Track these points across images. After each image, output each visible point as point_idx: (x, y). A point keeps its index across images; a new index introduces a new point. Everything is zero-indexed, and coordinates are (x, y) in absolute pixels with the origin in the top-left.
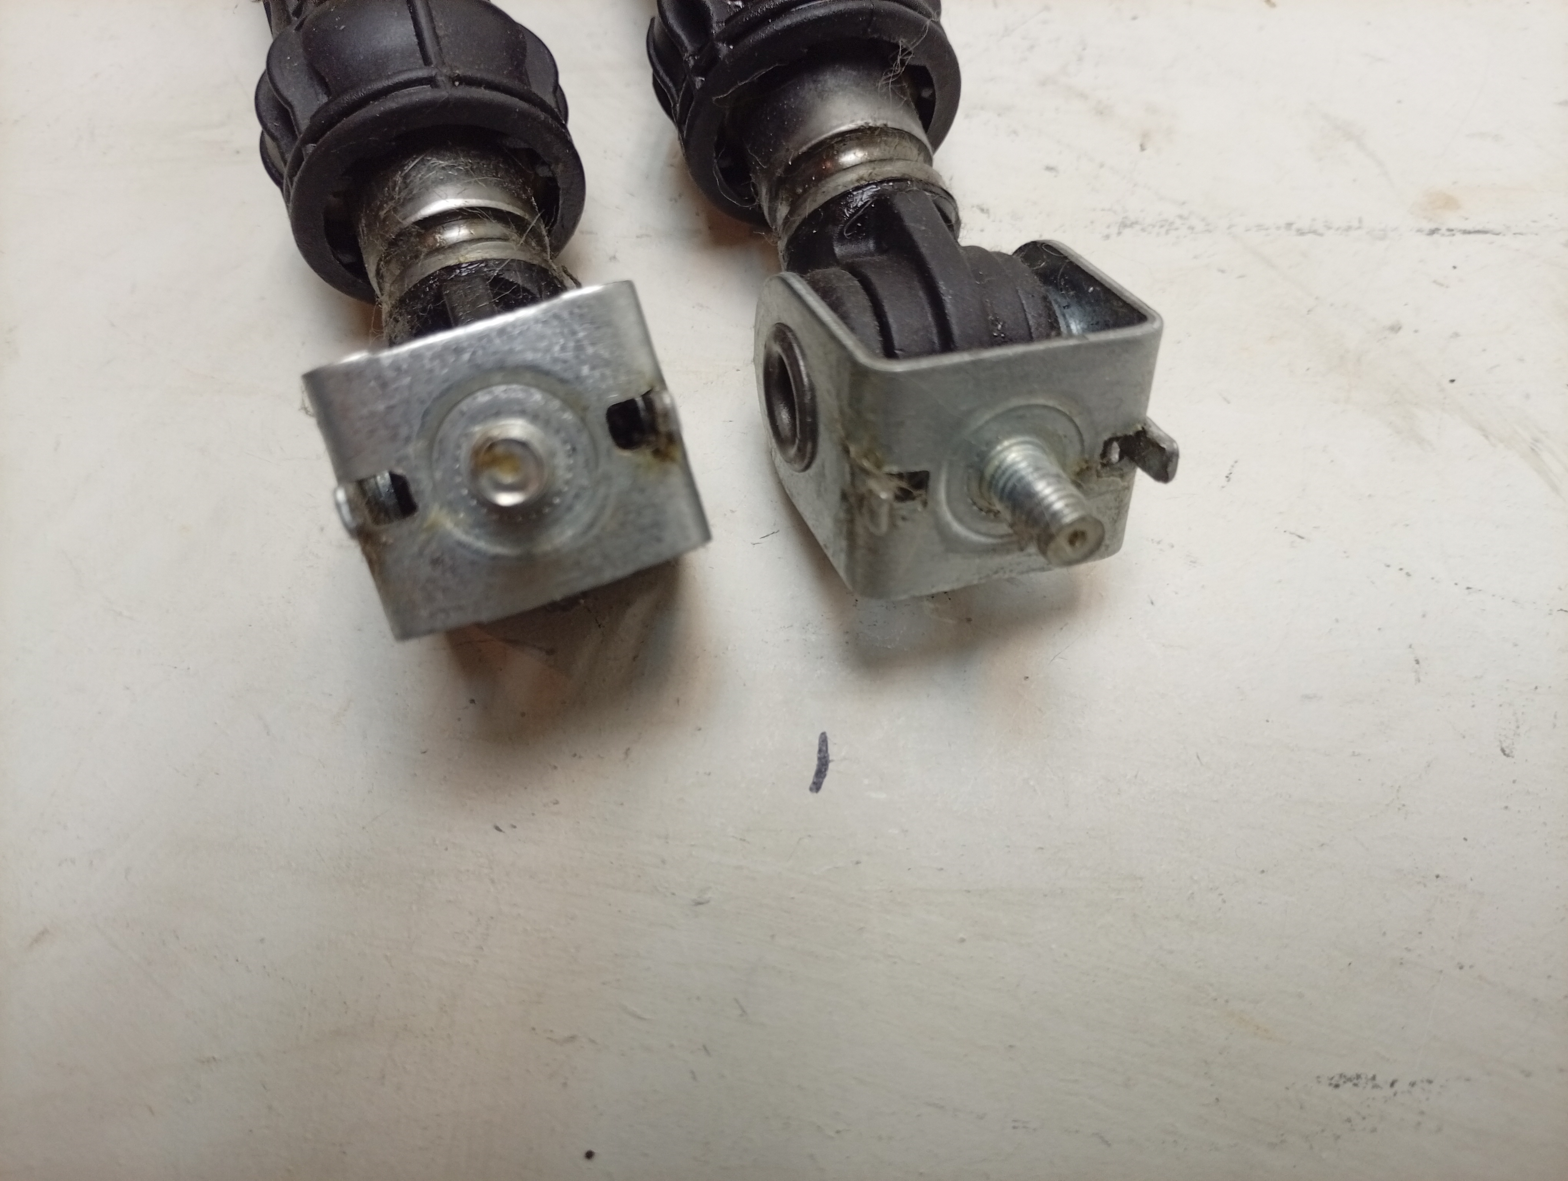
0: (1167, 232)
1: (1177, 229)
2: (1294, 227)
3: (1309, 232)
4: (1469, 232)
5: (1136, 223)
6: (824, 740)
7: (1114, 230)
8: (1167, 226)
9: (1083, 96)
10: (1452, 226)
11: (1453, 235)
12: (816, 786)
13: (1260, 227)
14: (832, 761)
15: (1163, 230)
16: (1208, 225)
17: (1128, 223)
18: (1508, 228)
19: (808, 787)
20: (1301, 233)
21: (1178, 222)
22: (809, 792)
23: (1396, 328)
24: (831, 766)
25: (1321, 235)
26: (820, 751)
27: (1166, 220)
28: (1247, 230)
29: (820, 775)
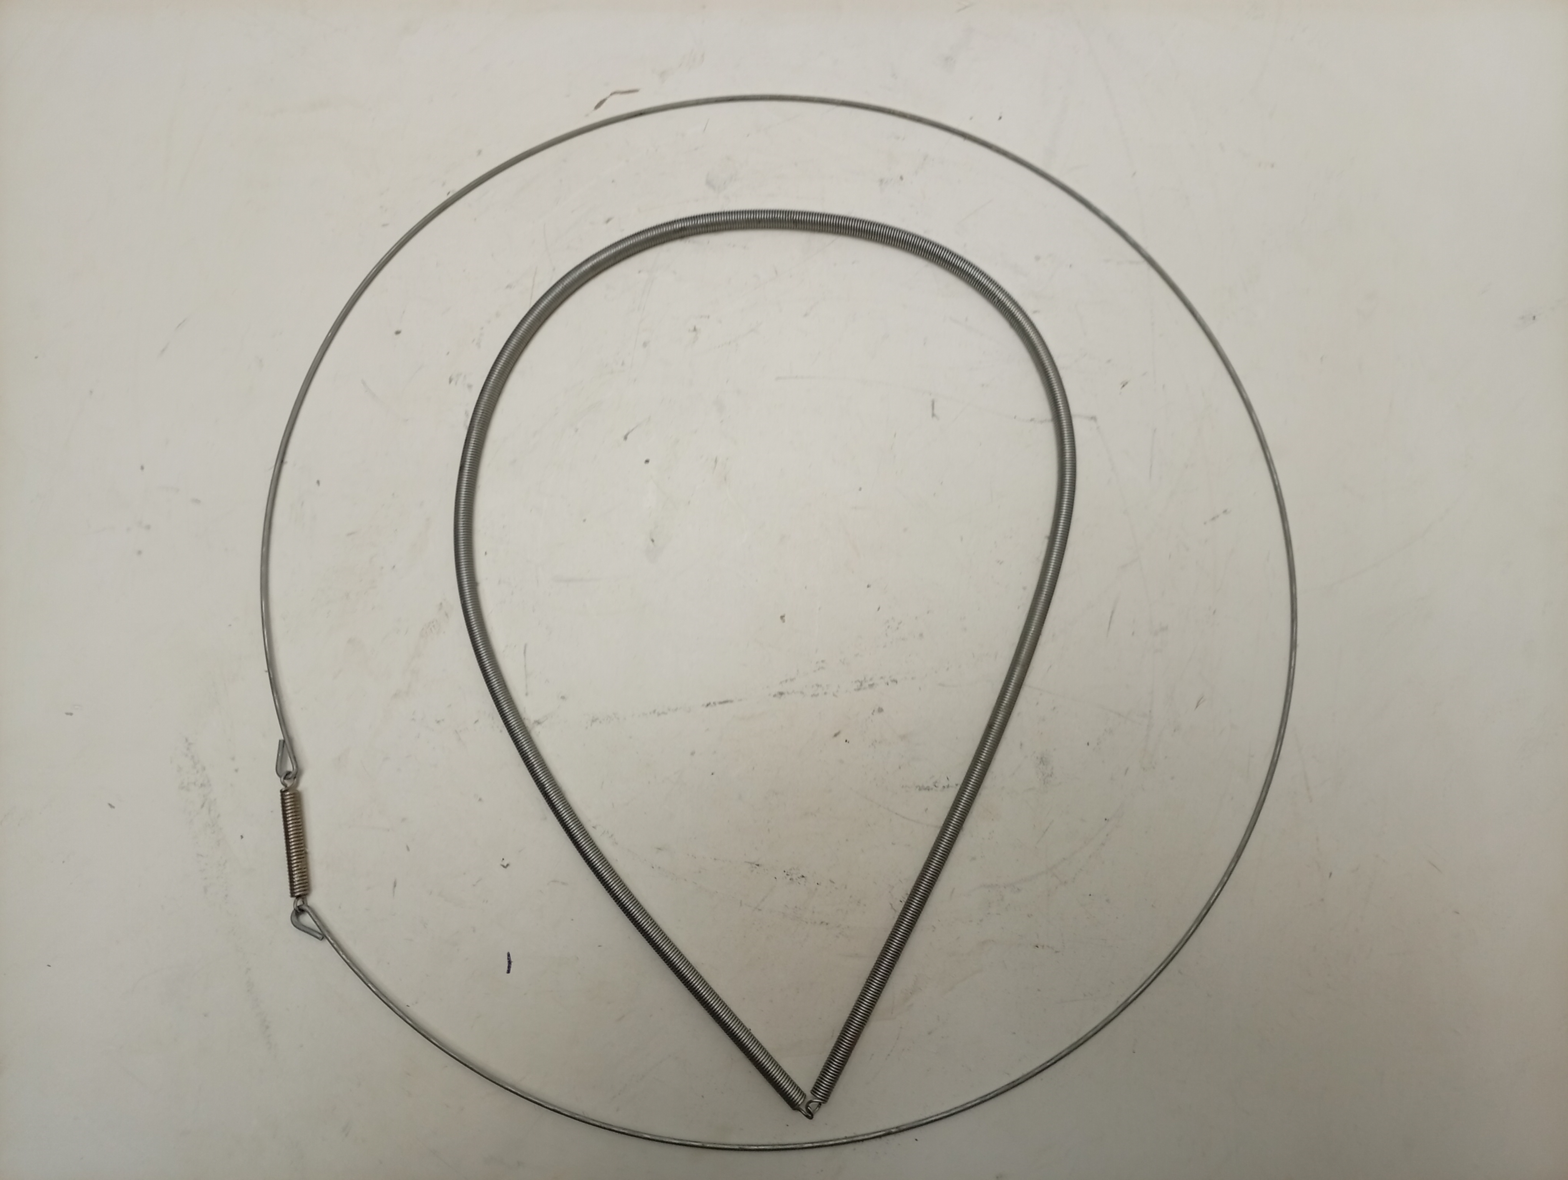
2: (657, 711)
4: (721, 703)
6: (509, 955)
12: (508, 972)
19: (506, 972)
20: (659, 714)
22: (506, 974)
24: (512, 963)
26: (508, 959)
29: (509, 967)
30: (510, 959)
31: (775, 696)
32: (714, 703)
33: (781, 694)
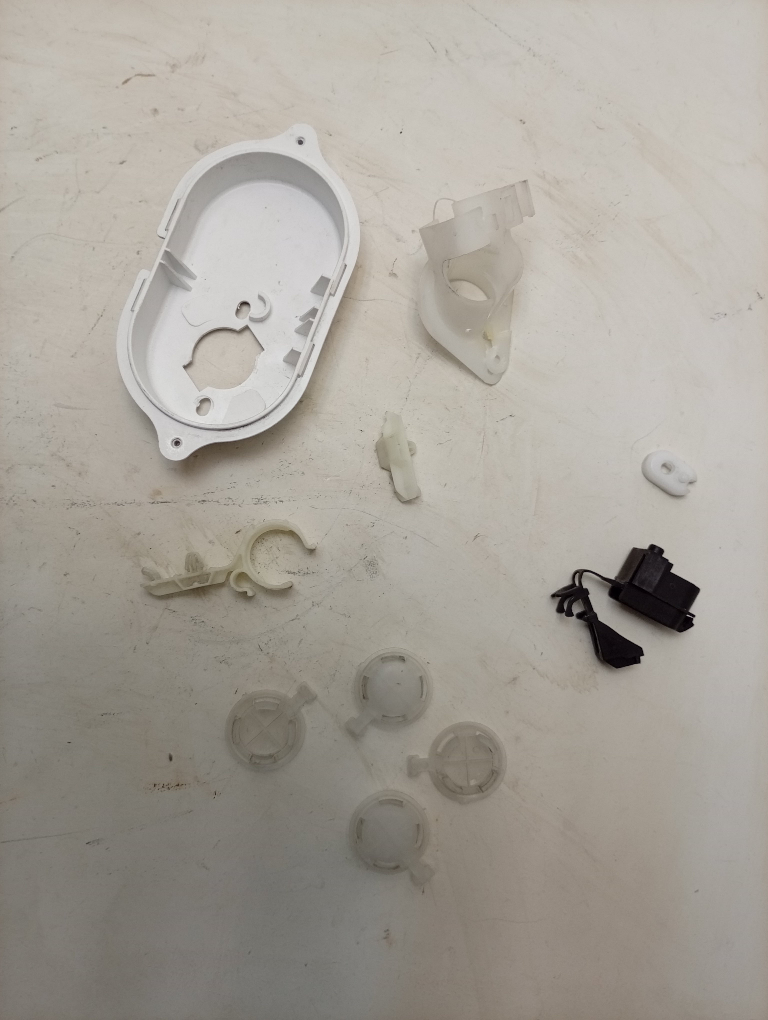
0: (84, 507)
1: (86, 505)
3: (121, 505)
5: (76, 504)
7: (70, 506)
8: (84, 504)
9: (64, 460)
10: (158, 501)
11: (158, 504)
13: (108, 504)
15: (82, 506)
16: (95, 504)
17: (74, 504)
18: (173, 500)
21: (87, 503)
23: (139, 534)
27: (84, 502)
28: (105, 505)
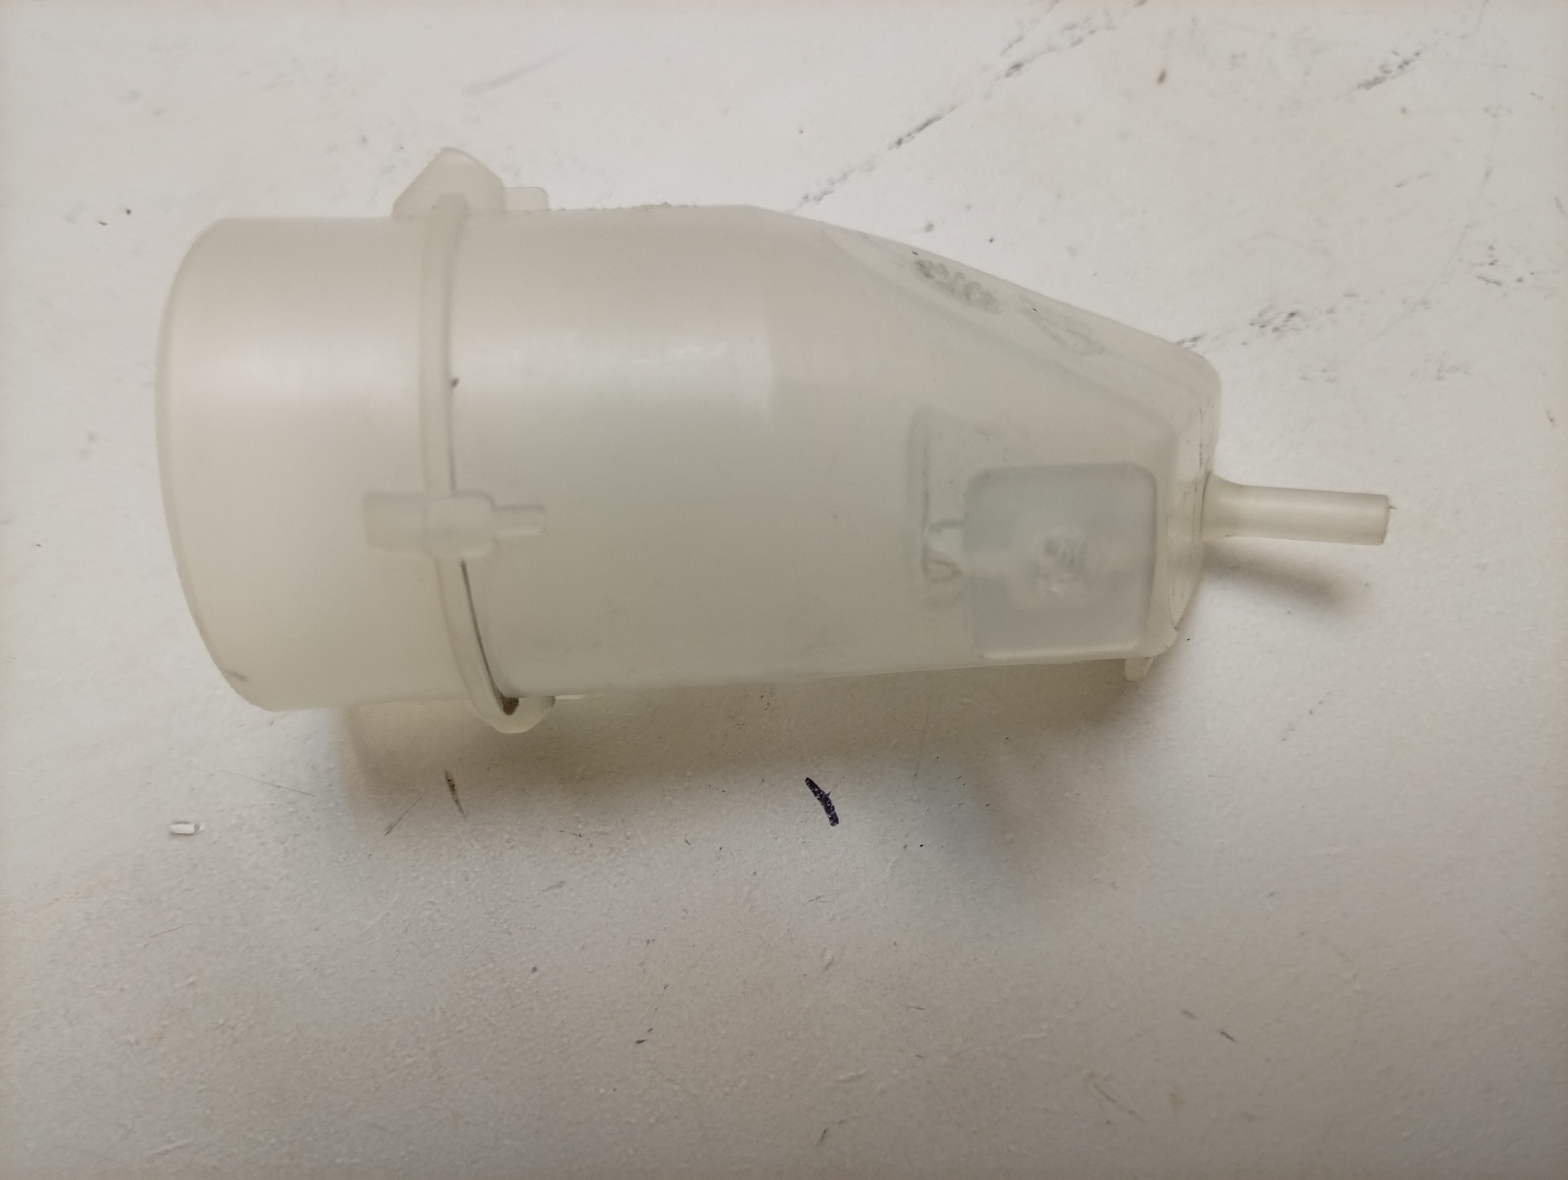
4: (921, 129)
6: (811, 784)
12: (834, 820)
14: (829, 795)
19: (829, 824)
22: (832, 828)
24: (830, 797)
25: (831, 192)
26: (815, 794)
29: (829, 808)
30: (820, 791)
31: (1008, 75)
32: (909, 135)
33: (1017, 66)
